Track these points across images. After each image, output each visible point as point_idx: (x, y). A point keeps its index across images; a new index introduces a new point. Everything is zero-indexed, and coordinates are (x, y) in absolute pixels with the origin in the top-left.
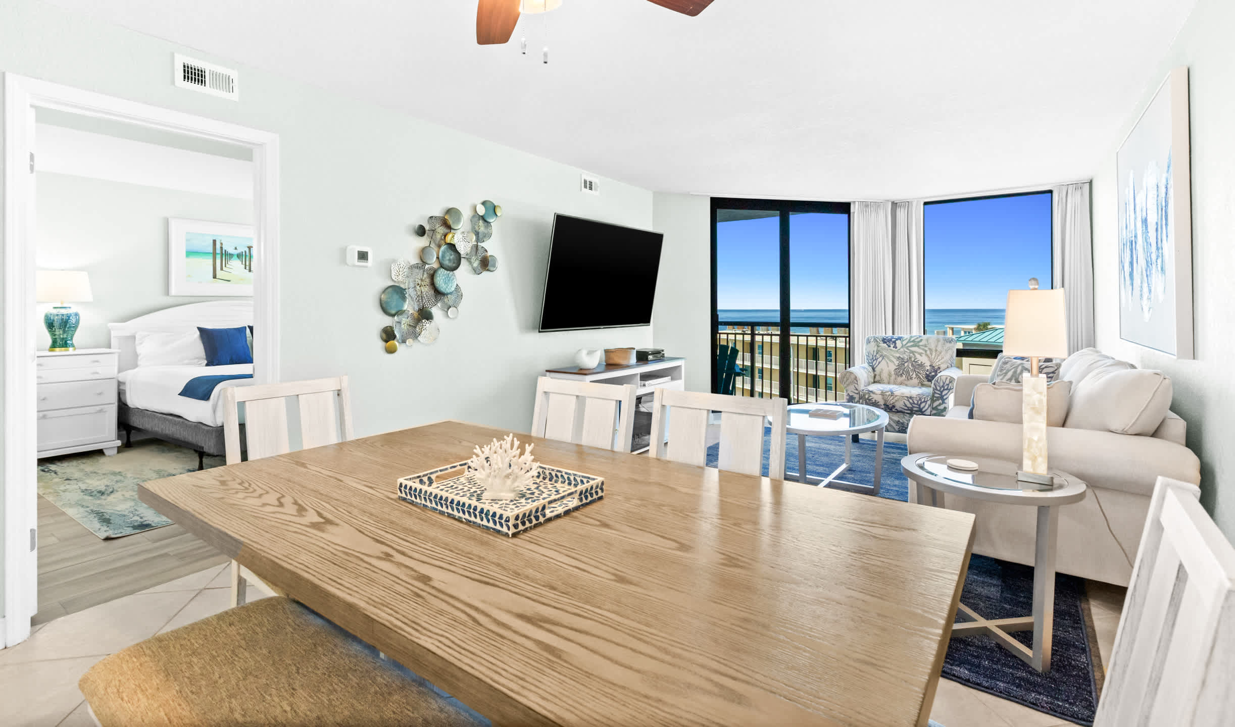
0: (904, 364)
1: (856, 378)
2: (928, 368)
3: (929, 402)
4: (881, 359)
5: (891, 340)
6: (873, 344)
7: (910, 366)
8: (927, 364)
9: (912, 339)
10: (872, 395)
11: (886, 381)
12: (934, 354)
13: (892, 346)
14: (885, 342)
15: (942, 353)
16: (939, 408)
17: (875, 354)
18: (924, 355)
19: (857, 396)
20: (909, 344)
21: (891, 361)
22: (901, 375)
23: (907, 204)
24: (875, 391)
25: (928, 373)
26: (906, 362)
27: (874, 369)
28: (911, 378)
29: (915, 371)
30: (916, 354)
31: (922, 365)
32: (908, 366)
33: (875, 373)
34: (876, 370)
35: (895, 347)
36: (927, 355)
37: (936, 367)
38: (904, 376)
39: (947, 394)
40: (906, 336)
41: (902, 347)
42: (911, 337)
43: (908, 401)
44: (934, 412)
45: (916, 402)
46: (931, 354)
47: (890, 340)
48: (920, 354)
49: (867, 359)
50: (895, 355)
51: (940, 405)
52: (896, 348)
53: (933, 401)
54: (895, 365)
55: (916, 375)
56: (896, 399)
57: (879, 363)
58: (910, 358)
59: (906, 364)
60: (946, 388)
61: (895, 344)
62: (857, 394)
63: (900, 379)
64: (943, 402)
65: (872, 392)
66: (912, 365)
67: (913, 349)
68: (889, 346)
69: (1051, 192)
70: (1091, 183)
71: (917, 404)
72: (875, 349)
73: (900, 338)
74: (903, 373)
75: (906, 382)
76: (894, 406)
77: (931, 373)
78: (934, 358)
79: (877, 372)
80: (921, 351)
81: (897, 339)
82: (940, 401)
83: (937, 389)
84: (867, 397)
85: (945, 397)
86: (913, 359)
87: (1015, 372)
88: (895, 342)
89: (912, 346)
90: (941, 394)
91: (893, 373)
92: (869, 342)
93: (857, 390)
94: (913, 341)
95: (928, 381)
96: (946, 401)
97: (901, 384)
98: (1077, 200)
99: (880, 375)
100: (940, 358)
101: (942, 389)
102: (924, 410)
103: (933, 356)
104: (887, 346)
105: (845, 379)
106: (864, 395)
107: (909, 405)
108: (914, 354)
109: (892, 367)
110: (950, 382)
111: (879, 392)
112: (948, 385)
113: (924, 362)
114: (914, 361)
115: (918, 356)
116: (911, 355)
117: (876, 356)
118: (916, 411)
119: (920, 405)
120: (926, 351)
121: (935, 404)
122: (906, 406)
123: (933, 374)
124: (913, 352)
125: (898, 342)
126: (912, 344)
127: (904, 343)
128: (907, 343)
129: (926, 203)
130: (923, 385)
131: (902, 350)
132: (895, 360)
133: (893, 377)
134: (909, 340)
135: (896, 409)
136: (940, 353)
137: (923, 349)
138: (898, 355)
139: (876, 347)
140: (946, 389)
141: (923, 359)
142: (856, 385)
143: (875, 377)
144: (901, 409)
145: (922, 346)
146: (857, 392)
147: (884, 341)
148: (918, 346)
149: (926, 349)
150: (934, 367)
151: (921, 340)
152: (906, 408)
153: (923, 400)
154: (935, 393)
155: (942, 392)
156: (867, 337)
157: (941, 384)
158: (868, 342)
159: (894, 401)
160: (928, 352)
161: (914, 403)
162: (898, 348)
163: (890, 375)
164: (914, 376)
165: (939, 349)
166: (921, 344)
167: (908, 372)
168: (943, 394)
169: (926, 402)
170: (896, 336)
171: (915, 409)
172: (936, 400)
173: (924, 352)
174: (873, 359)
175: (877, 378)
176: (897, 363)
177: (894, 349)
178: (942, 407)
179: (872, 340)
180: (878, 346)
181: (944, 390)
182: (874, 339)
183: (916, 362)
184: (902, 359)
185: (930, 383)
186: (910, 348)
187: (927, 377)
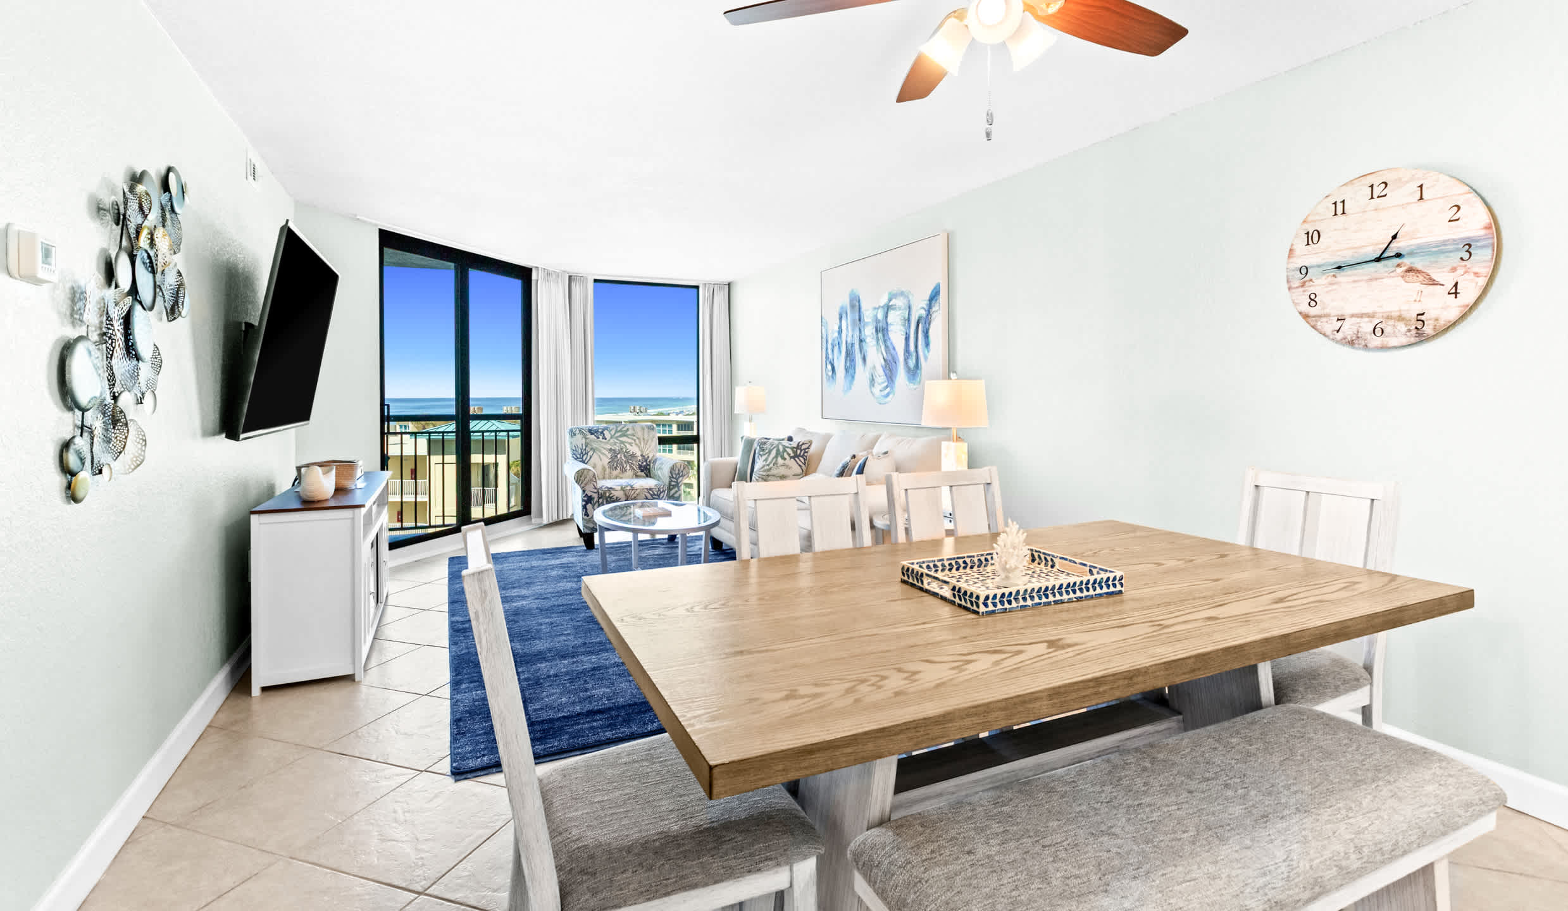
0: (616, 456)
2: (640, 458)
4: (591, 453)
6: (579, 437)
7: (622, 458)
8: (639, 454)
9: (618, 429)
10: (612, 492)
12: (642, 443)
13: (601, 437)
14: (592, 434)
17: (584, 447)
18: (633, 445)
19: (595, 496)
20: (618, 434)
22: (616, 468)
23: (582, 279)
24: (613, 487)
25: (640, 463)
26: (618, 454)
28: (626, 471)
29: (628, 463)
30: (626, 444)
31: (633, 456)
36: (636, 444)
37: (646, 457)
39: (682, 481)
41: (611, 438)
46: (640, 443)
47: (597, 431)
48: (630, 444)
50: (605, 447)
51: (676, 492)
52: (605, 439)
53: (670, 490)
55: (630, 466)
58: (621, 449)
59: (619, 456)
60: (681, 475)
61: (604, 435)
63: (615, 473)
65: (611, 488)
66: (625, 456)
67: (624, 439)
68: (598, 438)
69: (697, 287)
70: (729, 284)
71: (657, 495)
72: (583, 442)
73: (606, 428)
75: (621, 476)
77: (642, 463)
80: (630, 441)
81: (604, 430)
84: (607, 494)
85: (680, 484)
86: (624, 450)
87: (778, 450)
88: (602, 433)
89: (621, 436)
90: (677, 482)
91: (607, 466)
92: (575, 435)
93: (596, 488)
94: (621, 431)
97: (616, 477)
98: (720, 298)
100: (648, 446)
104: (595, 438)
105: (582, 478)
106: (605, 493)
108: (624, 445)
109: (606, 461)
111: (619, 488)
112: (682, 471)
113: (634, 452)
114: (625, 452)
115: (629, 446)
116: (622, 445)
117: (585, 450)
119: (660, 496)
120: (635, 440)
121: (672, 492)
123: (645, 463)
124: (622, 442)
125: (606, 432)
126: (620, 434)
127: (612, 433)
128: (615, 433)
129: (595, 281)
130: (637, 476)
131: (612, 441)
132: (607, 453)
133: (608, 470)
134: (616, 430)
136: (648, 441)
137: (632, 439)
138: (609, 447)
139: (584, 439)
141: (634, 449)
142: (595, 484)
146: (595, 491)
147: (591, 431)
148: (626, 436)
149: (635, 438)
154: (672, 481)
155: (677, 480)
156: (570, 427)
157: (677, 472)
160: (637, 441)
161: (654, 494)
162: (608, 438)
163: (604, 469)
164: (628, 468)
166: (628, 433)
167: (622, 464)
168: (679, 481)
169: (665, 492)
172: (672, 489)
173: (633, 442)
174: (582, 453)
176: (609, 455)
177: (603, 440)
178: (677, 494)
179: (577, 432)
180: (586, 439)
181: (679, 477)
182: (580, 431)
183: (628, 453)
184: (614, 450)
185: (643, 473)
186: (621, 439)
187: (640, 467)
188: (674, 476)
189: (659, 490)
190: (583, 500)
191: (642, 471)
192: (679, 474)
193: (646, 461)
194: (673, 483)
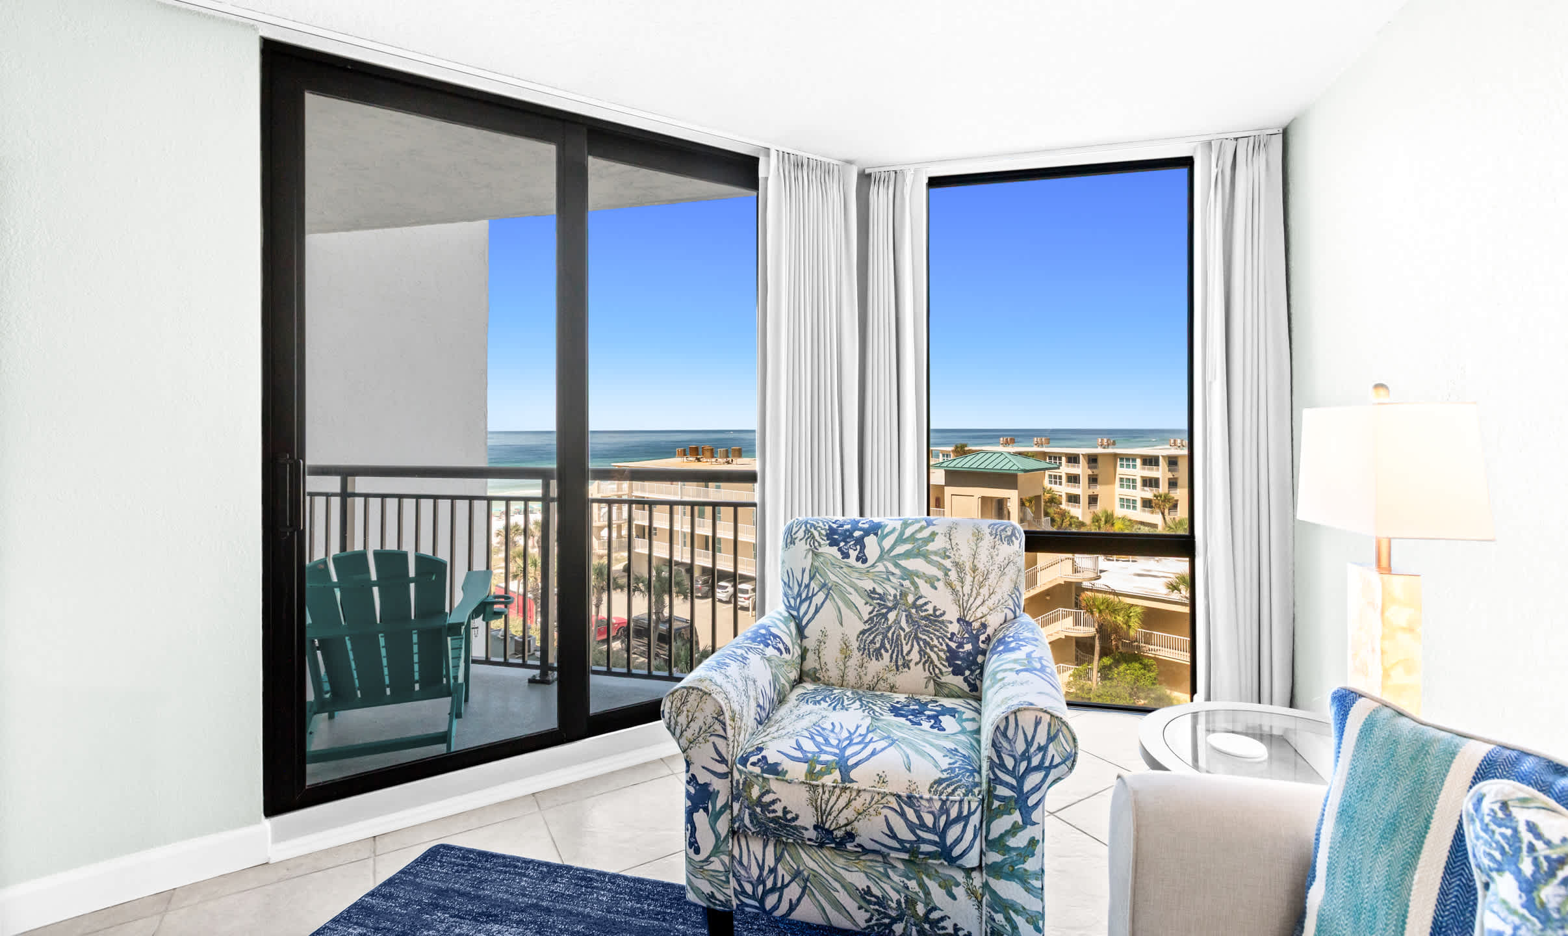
0: (885, 616)
1: (719, 715)
2: (954, 628)
3: (975, 820)
4: (819, 599)
5: (851, 536)
6: (802, 546)
7: (904, 624)
8: (952, 614)
9: (908, 532)
10: (774, 784)
11: (834, 674)
12: (968, 579)
13: (853, 554)
14: (834, 543)
15: (991, 576)
16: (1012, 842)
17: (806, 580)
18: (940, 585)
19: (720, 786)
20: (901, 549)
21: (852, 605)
22: (878, 655)
23: (892, 177)
25: (953, 645)
26: (890, 610)
27: (801, 631)
28: (906, 665)
29: (917, 638)
30: (916, 579)
31: (935, 619)
32: (897, 621)
33: (806, 643)
34: (807, 632)
35: (862, 558)
36: (949, 584)
37: (976, 625)
38: (886, 656)
39: (1037, 788)
40: (891, 522)
41: (881, 558)
42: (906, 524)
43: (903, 814)
44: (994, 857)
45: (929, 820)
46: (962, 582)
47: (847, 536)
48: (932, 582)
49: (786, 595)
50: (860, 583)
51: (1014, 830)
52: (865, 561)
53: (989, 815)
54: (861, 618)
55: (922, 652)
56: (858, 804)
57: (817, 611)
58: (904, 595)
59: (892, 616)
60: (1035, 761)
61: (863, 547)
62: (723, 776)
63: (876, 663)
64: (1027, 822)
66: (909, 617)
67: (912, 564)
68: (846, 555)
69: (1192, 161)
70: (1289, 128)
71: (933, 830)
72: (807, 564)
73: (875, 529)
74: (883, 646)
76: (850, 836)
77: (961, 645)
78: (970, 596)
79: (810, 643)
80: (932, 571)
81: (867, 533)
82: (1016, 816)
83: (1002, 766)
84: (755, 792)
85: (1031, 801)
86: (911, 599)
88: (860, 542)
89: (907, 555)
90: (1018, 789)
91: (855, 644)
92: (792, 542)
93: (723, 761)
94: (912, 538)
95: (955, 673)
96: (1035, 816)
99: (818, 651)
100: (984, 591)
101: (1023, 766)
102: (956, 852)
103: (967, 589)
104: (839, 556)
106: (748, 785)
107: (904, 833)
108: (913, 583)
109: (852, 627)
110: (1051, 739)
112: (1042, 749)
113: (942, 607)
114: (914, 605)
115: (924, 588)
116: (907, 583)
117: (807, 586)
118: (930, 855)
119: (943, 834)
120: (946, 572)
121: (1001, 825)
122: (894, 836)
123: (968, 647)
124: (908, 574)
125: (870, 541)
126: (908, 547)
127: (888, 543)
128: (893, 548)
129: (931, 181)
131: (880, 567)
132: (859, 602)
133: (857, 654)
134: (902, 533)
135: (859, 846)
136: (987, 578)
137: (940, 566)
138: (868, 585)
139: (810, 556)
140: (1038, 768)
141: (939, 599)
142: (720, 743)
143: (803, 657)
144: (877, 847)
145: (935, 553)
146: (722, 769)
147: (836, 536)
148: (925, 556)
149: (948, 563)
150: (969, 624)
151: (934, 534)
152: (894, 844)
153: (954, 813)
154: (997, 780)
155: (1021, 779)
156: (789, 523)
157: (1020, 747)
158: (790, 540)
159: (849, 814)
160: (953, 575)
161: (923, 826)
162: (871, 561)
163: (847, 650)
164: (915, 656)
165: (982, 561)
166: (931, 547)
167: (897, 643)
168: (1027, 786)
169: (966, 819)
170: (864, 524)
171: (925, 848)
172: (999, 813)
173: (940, 574)
174: (799, 594)
175: (811, 663)
176: (865, 611)
177: (859, 564)
178: (1019, 841)
179: (801, 534)
180: (816, 555)
181: (1029, 770)
182: (807, 531)
183: (919, 608)
184: (882, 597)
185: (958, 681)
186: (903, 563)
187: (952, 655)
188: (1009, 763)
189: (944, 810)
190: (689, 796)
191: (957, 671)
192: (1026, 756)
193: (975, 639)
194: (1002, 791)
